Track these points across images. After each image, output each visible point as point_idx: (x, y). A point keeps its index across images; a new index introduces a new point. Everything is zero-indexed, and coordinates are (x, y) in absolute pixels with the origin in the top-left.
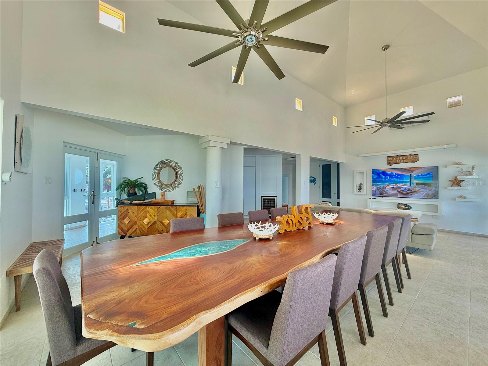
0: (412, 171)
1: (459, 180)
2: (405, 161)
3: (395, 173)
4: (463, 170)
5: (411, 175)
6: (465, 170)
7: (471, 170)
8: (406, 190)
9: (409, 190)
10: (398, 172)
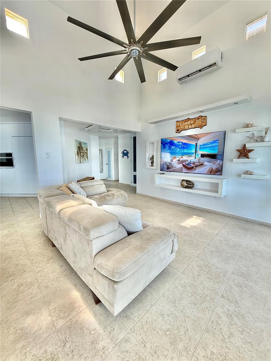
0: (198, 139)
1: (248, 149)
2: (193, 126)
3: (182, 143)
4: (254, 135)
5: (196, 144)
6: (256, 134)
7: (263, 134)
8: (191, 163)
9: (194, 163)
10: (185, 141)
